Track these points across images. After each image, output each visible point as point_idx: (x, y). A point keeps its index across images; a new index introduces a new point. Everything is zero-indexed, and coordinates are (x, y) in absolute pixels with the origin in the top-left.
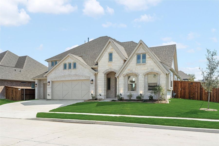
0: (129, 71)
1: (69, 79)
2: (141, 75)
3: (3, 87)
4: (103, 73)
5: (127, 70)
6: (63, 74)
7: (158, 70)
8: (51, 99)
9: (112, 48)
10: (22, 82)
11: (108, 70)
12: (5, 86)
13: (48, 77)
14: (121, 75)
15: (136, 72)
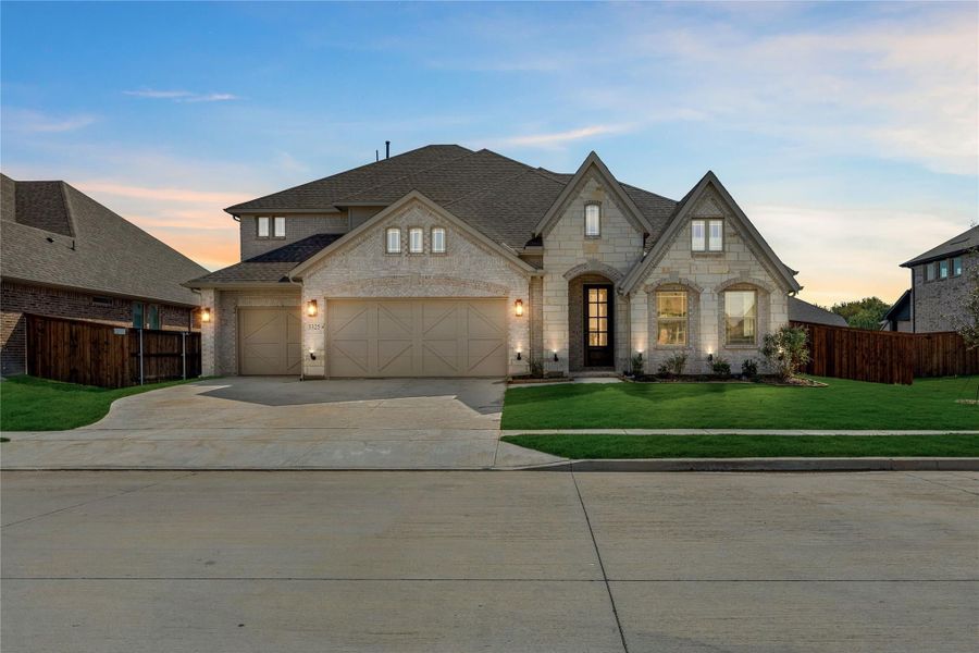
0: (667, 276)
1: (416, 295)
2: (707, 290)
3: (14, 318)
4: (563, 279)
5: (658, 270)
6: (383, 273)
7: (762, 278)
8: (322, 374)
9: (598, 189)
10: (95, 300)
11: (584, 265)
12: (25, 314)
13: (306, 281)
14: (639, 287)
15: (692, 278)
